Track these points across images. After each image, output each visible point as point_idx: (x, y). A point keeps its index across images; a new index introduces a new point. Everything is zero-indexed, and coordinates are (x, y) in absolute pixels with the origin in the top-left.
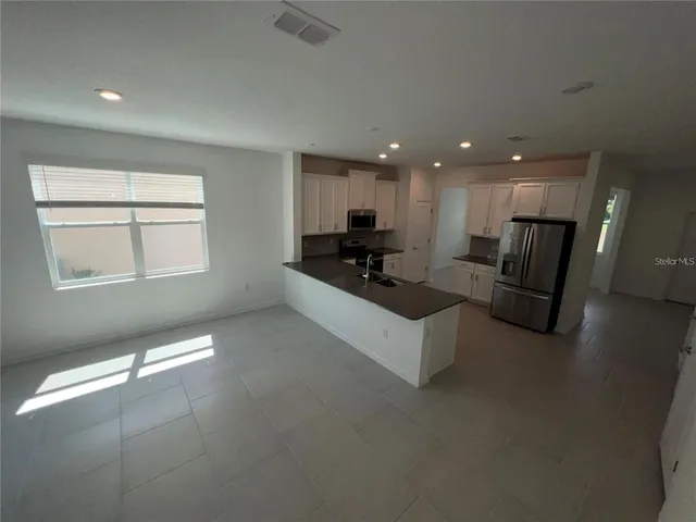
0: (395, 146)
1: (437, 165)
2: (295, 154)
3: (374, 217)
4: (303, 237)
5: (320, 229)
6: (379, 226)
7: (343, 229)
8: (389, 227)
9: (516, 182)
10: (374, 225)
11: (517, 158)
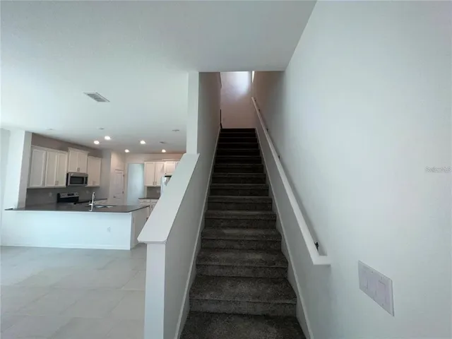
0: (107, 138)
1: (127, 151)
2: (27, 133)
3: (87, 178)
4: (28, 189)
5: (44, 183)
6: (90, 184)
7: (64, 185)
8: (97, 185)
9: (165, 161)
10: (86, 183)
11: (164, 151)
